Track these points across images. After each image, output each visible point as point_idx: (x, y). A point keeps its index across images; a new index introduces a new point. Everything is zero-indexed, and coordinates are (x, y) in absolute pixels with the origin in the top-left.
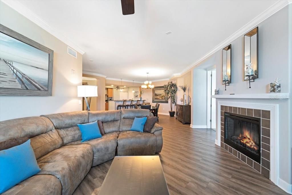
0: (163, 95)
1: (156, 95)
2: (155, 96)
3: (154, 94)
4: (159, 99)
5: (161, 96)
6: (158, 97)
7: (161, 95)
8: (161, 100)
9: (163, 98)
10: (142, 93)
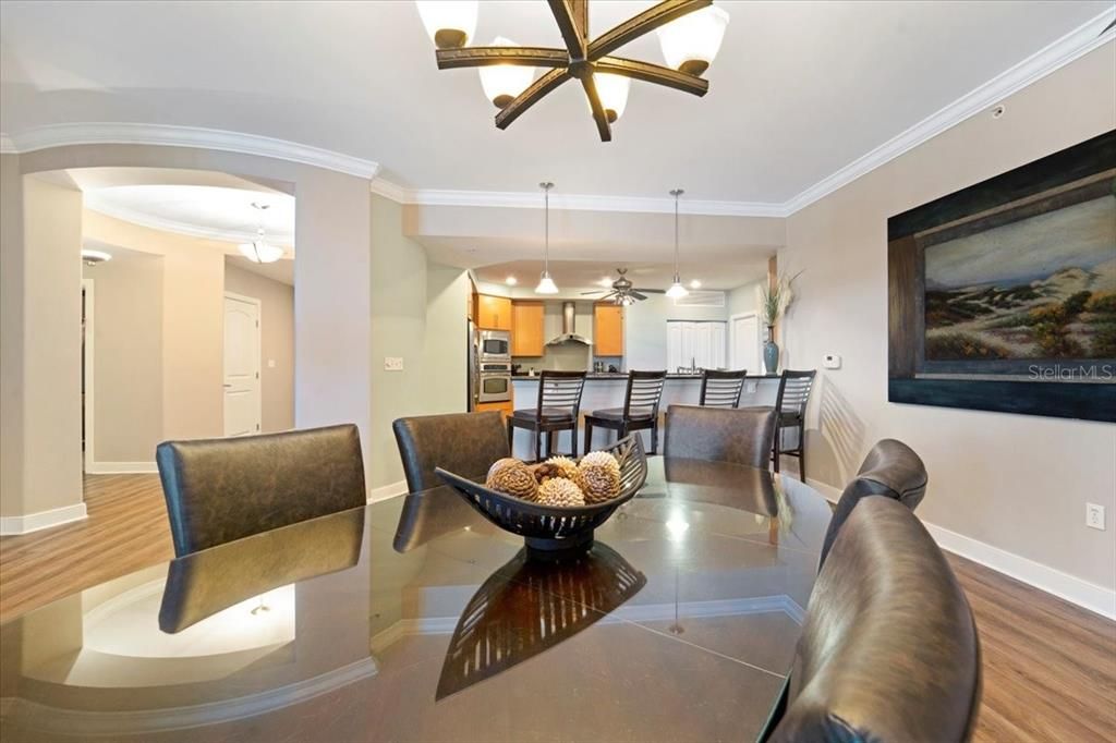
0: (1077, 287)
1: (944, 305)
2: (930, 322)
3: (919, 300)
4: (993, 354)
5: (1032, 308)
6: (973, 330)
7: (1024, 292)
8: (1022, 364)
9: (1080, 333)
10: (781, 309)
